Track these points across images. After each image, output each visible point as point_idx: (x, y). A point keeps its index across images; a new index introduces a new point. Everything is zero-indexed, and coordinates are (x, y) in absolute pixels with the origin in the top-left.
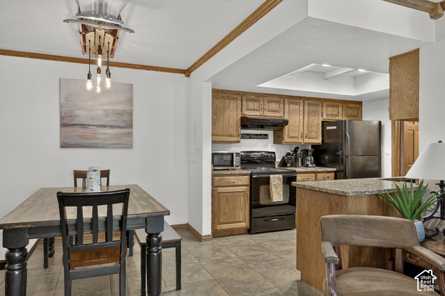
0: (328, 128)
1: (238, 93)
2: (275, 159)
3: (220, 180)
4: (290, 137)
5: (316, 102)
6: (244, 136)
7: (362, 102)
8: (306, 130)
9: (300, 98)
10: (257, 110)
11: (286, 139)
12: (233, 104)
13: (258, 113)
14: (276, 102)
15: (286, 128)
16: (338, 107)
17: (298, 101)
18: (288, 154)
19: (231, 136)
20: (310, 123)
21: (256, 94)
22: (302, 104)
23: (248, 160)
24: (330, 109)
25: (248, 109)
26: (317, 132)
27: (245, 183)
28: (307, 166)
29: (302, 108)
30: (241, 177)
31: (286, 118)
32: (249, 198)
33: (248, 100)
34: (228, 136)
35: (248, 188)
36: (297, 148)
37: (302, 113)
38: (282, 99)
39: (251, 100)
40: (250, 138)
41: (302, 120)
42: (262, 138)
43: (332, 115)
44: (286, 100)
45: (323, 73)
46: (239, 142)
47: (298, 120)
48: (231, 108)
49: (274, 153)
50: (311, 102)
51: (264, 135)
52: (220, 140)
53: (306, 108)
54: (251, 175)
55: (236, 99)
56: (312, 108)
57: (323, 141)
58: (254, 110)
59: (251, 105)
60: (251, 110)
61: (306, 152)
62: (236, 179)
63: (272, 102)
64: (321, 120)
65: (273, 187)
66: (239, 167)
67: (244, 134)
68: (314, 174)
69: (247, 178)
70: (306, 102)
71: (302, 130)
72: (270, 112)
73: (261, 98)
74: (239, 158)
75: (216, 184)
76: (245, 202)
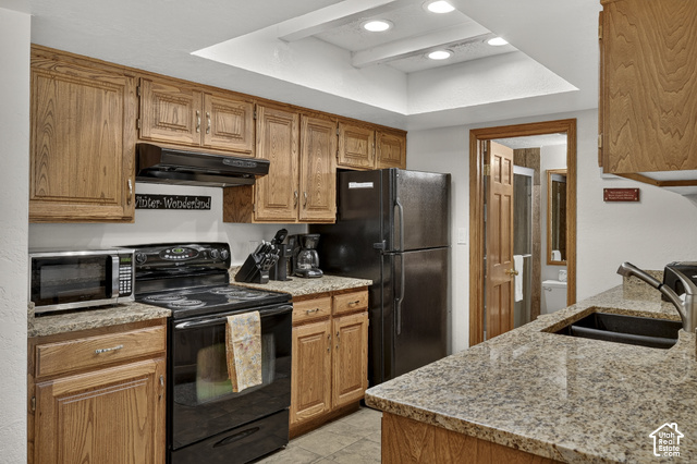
0: (352, 185)
1: (127, 73)
2: (228, 261)
3: (63, 353)
4: (269, 206)
5: (325, 123)
6: (144, 202)
7: (406, 132)
8: (304, 188)
9: (292, 108)
10: (182, 129)
11: (261, 212)
12: (109, 103)
13: (187, 138)
14: (235, 112)
15: (261, 181)
16: (365, 138)
17: (286, 115)
18: (265, 249)
19: (103, 201)
20: (314, 171)
21: (182, 82)
22: (295, 125)
23: (155, 270)
24: (352, 141)
25: (158, 124)
26: (327, 193)
27: (152, 349)
28: (304, 275)
29: (295, 134)
30: (136, 332)
31: (260, 155)
32: (163, 392)
33: (158, 97)
34: (91, 201)
35: (162, 361)
36: (283, 232)
37: (295, 147)
38: (251, 107)
39: (169, 100)
40: (162, 207)
41: (295, 165)
42: (193, 207)
43: (357, 157)
44: (261, 111)
45: (352, 53)
46: (127, 219)
47: (287, 165)
48: (105, 115)
49: (226, 246)
50: (316, 121)
51: (201, 198)
52: (65, 213)
53: (305, 133)
54: (171, 322)
55: (122, 89)
56: (318, 136)
57: (338, 214)
58: (175, 127)
59: (167, 112)
60: (165, 126)
61: (301, 241)
62: (121, 341)
63: (225, 109)
64: (335, 166)
65: (236, 351)
66: (131, 299)
67: (143, 196)
68: (329, 299)
69: (158, 333)
70: (305, 120)
71: (296, 189)
72: (220, 137)
73: (196, 98)
74: (129, 270)
75: (46, 368)
76: (151, 408)
